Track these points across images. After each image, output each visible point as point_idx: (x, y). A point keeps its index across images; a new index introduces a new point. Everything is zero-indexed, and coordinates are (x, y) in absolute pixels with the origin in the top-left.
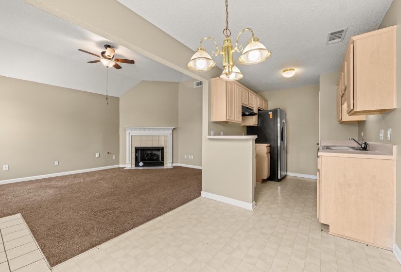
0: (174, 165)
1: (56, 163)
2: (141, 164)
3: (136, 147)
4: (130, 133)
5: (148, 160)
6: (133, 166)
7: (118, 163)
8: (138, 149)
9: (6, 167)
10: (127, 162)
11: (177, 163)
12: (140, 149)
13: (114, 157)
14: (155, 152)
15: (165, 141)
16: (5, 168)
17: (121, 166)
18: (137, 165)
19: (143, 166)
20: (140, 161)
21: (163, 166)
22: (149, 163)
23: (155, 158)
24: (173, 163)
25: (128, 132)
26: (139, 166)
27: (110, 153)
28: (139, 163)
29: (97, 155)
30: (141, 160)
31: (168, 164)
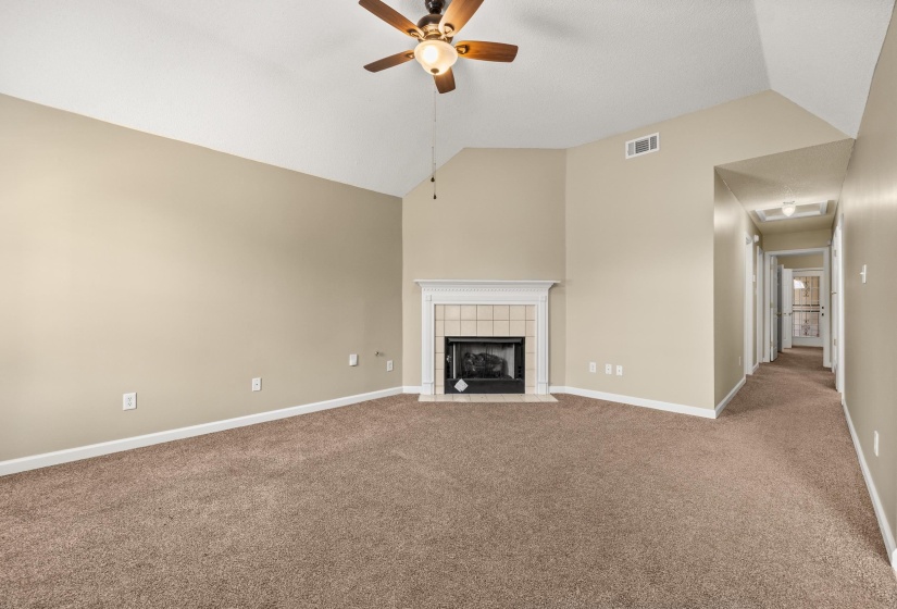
0: (555, 389)
1: (256, 384)
2: (461, 385)
3: (447, 339)
4: (430, 297)
5: (480, 374)
6: (441, 390)
7: (400, 383)
8: (452, 344)
9: (130, 399)
10: (424, 379)
11: (563, 384)
12: (457, 343)
13: (389, 365)
14: (497, 353)
15: (528, 320)
16: (128, 400)
17: (407, 389)
18: (450, 388)
19: (467, 391)
20: (459, 376)
21: (523, 391)
22: (482, 383)
23: (498, 368)
24: (550, 384)
25: (425, 294)
26: (457, 392)
27: (382, 355)
28: (455, 382)
29: (352, 361)
30: (462, 375)
31: (537, 388)
